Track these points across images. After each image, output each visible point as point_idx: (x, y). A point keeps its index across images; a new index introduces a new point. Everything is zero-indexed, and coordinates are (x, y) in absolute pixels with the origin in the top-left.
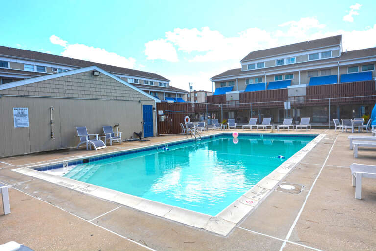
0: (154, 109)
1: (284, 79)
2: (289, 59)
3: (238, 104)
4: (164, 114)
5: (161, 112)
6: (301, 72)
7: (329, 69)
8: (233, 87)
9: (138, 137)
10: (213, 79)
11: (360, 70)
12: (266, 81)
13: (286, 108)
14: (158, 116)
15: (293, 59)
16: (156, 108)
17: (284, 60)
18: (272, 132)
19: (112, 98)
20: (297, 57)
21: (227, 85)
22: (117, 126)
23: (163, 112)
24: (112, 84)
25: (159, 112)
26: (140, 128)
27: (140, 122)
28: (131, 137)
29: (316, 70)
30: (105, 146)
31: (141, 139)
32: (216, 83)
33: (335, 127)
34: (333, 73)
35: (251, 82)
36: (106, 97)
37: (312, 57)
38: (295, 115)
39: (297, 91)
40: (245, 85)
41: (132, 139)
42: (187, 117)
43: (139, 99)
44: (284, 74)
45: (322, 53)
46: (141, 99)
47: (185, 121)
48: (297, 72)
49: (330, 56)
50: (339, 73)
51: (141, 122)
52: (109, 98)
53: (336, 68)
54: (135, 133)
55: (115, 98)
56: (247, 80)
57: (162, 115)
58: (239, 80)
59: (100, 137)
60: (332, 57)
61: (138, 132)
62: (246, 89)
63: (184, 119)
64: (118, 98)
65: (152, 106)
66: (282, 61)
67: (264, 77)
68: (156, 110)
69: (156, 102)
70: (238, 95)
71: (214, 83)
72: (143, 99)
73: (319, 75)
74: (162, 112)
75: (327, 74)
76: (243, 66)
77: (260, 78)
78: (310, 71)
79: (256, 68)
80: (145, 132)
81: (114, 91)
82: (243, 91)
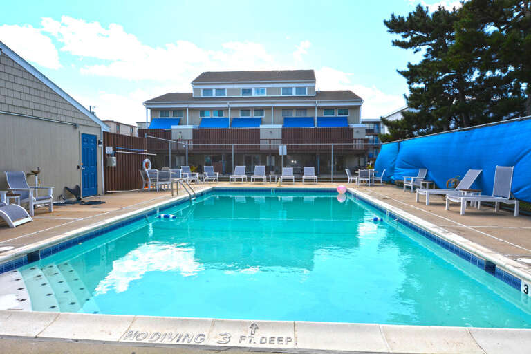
0: (100, 143)
1: (252, 115)
2: (258, 91)
3: (191, 144)
4: (115, 154)
5: (109, 150)
6: (275, 108)
7: (305, 109)
8: (180, 120)
9: (73, 196)
10: (148, 103)
11: (336, 115)
12: (229, 116)
13: (280, 154)
14: (106, 157)
15: (263, 91)
16: (102, 141)
17: (251, 90)
18: (280, 185)
19: (24, 112)
20: (268, 89)
21: (171, 116)
22: (35, 173)
23: (114, 150)
24: (23, 82)
25: (107, 148)
26: (75, 180)
27: (76, 167)
28: (60, 197)
29: (291, 109)
30: (29, 219)
31: (79, 199)
32: (153, 110)
33: (347, 179)
34: (309, 115)
35: (208, 115)
36: (12, 109)
37: (285, 91)
38: (270, 163)
39: (271, 132)
40: (198, 118)
41: (62, 201)
42: (146, 160)
43: (75, 121)
44: (252, 108)
45: (297, 88)
46: (79, 122)
47: (144, 167)
48: (269, 108)
49: (305, 94)
50: (316, 115)
51: (78, 167)
52: (18, 111)
53: (313, 108)
54: (66, 188)
55: (29, 113)
56: (202, 111)
57: (111, 155)
58: (191, 110)
59: (8, 198)
60: (307, 95)
61: (72, 187)
62: (200, 124)
63: (142, 164)
64: (36, 114)
65: (96, 136)
66: (249, 91)
67: (227, 109)
68: (102, 145)
69: (103, 130)
70: (192, 131)
71: (149, 110)
72: (82, 122)
73: (294, 115)
74: (111, 148)
75: (302, 115)
76: (194, 90)
77: (221, 111)
78: (284, 109)
79: (214, 96)
80: (84, 187)
81: (28, 98)
82: (197, 127)
